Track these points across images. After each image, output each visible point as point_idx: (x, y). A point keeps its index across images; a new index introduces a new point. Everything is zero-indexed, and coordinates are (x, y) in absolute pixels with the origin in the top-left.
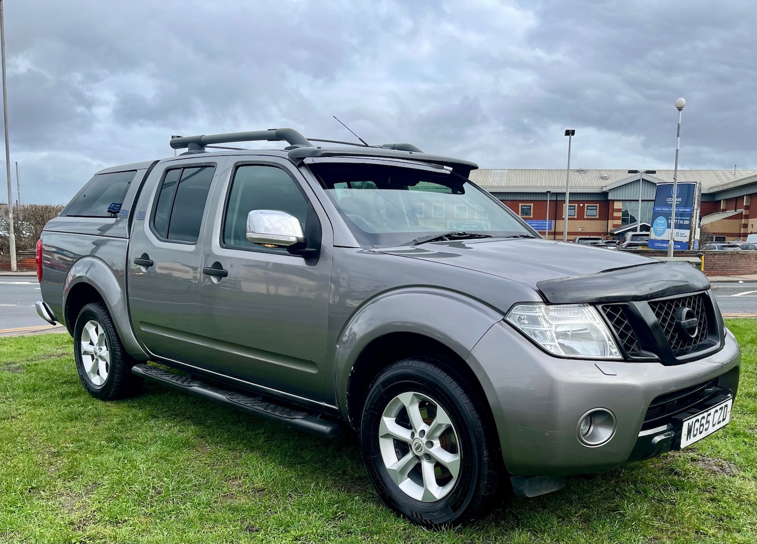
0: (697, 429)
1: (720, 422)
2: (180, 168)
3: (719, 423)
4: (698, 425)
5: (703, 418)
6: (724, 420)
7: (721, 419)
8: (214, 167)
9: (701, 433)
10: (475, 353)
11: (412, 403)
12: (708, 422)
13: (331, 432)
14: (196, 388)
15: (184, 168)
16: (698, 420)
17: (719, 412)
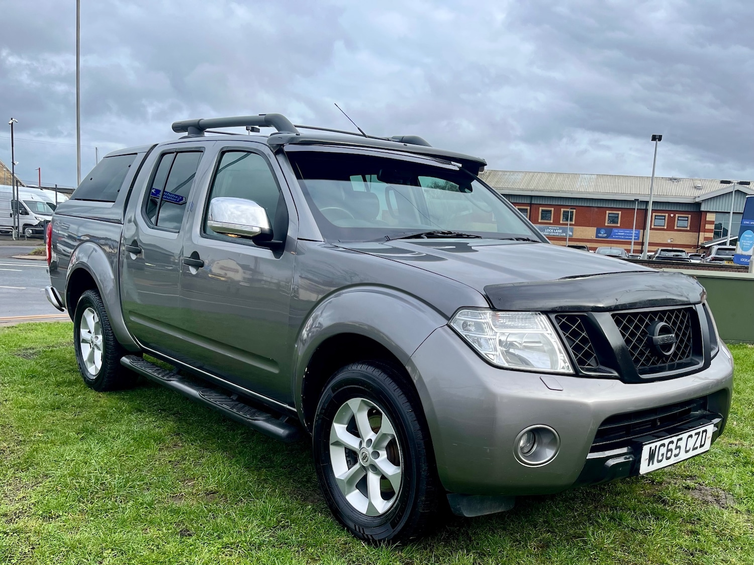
0: (663, 455)
1: (697, 448)
2: (173, 153)
3: (695, 449)
4: (663, 450)
5: (672, 442)
6: (701, 446)
7: (698, 444)
8: (202, 152)
9: (668, 458)
10: (415, 360)
11: (360, 409)
12: (678, 447)
13: (288, 436)
14: (175, 383)
15: (177, 152)
16: (663, 445)
17: (695, 437)
